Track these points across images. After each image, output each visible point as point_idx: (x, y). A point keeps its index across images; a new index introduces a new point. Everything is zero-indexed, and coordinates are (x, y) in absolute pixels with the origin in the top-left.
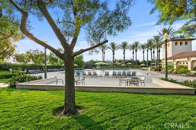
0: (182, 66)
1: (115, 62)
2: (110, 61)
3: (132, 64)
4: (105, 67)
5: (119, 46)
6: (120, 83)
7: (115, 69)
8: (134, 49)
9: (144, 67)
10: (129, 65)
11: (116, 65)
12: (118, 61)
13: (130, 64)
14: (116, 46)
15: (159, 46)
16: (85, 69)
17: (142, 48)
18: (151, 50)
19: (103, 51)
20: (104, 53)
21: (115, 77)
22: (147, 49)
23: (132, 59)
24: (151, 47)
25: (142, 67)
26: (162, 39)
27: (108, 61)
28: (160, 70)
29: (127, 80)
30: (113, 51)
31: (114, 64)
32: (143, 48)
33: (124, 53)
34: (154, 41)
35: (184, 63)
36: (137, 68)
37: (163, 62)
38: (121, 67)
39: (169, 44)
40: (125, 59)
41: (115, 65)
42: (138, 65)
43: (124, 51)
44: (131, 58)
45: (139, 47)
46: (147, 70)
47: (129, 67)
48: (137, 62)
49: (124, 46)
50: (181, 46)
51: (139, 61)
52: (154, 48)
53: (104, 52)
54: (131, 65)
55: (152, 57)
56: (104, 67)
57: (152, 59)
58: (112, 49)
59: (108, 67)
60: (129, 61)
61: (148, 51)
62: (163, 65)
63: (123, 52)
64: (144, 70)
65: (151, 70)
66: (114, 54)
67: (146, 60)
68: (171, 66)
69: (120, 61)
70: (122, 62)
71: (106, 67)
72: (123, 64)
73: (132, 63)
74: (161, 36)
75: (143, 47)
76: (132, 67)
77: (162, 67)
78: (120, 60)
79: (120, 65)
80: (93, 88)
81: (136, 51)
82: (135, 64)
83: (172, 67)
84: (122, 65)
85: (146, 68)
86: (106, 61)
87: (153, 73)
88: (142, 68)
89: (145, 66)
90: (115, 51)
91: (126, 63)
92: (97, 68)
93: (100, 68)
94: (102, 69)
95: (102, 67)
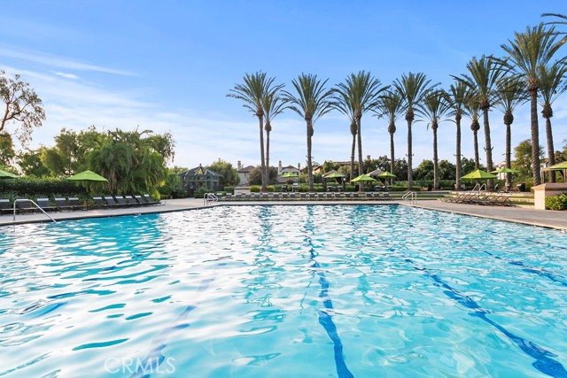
2: (290, 167)
4: (271, 190)
13: (384, 174)
19: (261, 118)
20: (269, 128)
27: (284, 168)
30: (309, 118)
32: (434, 109)
53: (268, 122)
56: (265, 190)
58: (302, 110)
59: (285, 190)
66: (310, 132)
71: (279, 190)
86: (276, 169)
90: (314, 117)
92: (236, 193)
93: (248, 193)
94: (257, 199)
95: (257, 191)
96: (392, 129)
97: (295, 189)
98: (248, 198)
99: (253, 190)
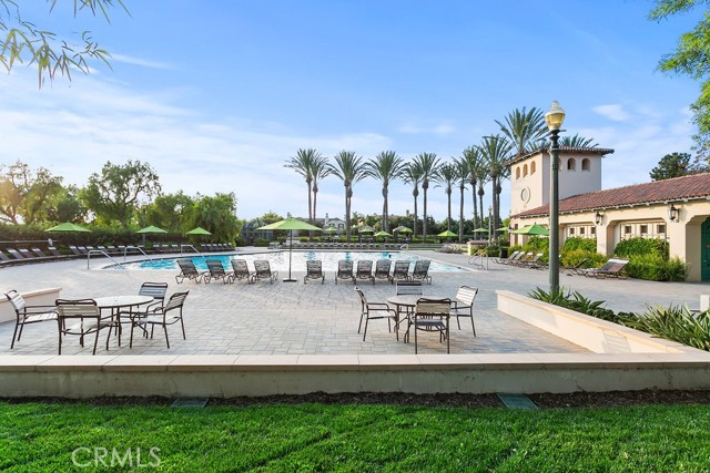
0: (578, 241)
1: (355, 222)
2: (337, 219)
3: (410, 230)
4: (317, 241)
5: (367, 167)
6: (364, 321)
7: (352, 248)
8: (417, 177)
9: (450, 242)
10: (402, 233)
11: (356, 232)
12: (363, 220)
13: (405, 230)
14: (359, 165)
15: (498, 173)
16: (241, 248)
17: (444, 177)
18: (474, 183)
19: (309, 181)
20: (316, 190)
21: (347, 284)
22: (461, 179)
23: (412, 212)
24: (473, 174)
25: (443, 240)
26: (510, 148)
27: (330, 220)
28: (505, 255)
29: (395, 307)
30: (347, 184)
31: (349, 228)
32: (449, 178)
33: (385, 192)
34: (485, 155)
35: (582, 231)
36: (429, 244)
37: (513, 226)
38: (375, 240)
39: (534, 162)
40: (389, 214)
41: (353, 234)
42: (428, 233)
43: (386, 185)
44: (408, 212)
45: (435, 172)
46: (460, 252)
47: (401, 242)
48: (428, 226)
49: (386, 166)
50: (571, 172)
51: (433, 222)
52: (482, 177)
53: (315, 185)
54: (407, 234)
55: (475, 207)
56: (312, 240)
57: (476, 213)
58: (343, 176)
59: (329, 241)
60: (400, 221)
61: (462, 188)
62: (513, 237)
63: (382, 187)
64: (450, 252)
65: (475, 252)
66: (349, 194)
67: (456, 217)
68: (541, 240)
69: (371, 221)
70: (377, 224)
71: (322, 241)
72: (379, 230)
73: (411, 227)
74: (508, 138)
75: (448, 173)
76: (410, 242)
77: (508, 244)
78: (370, 218)
79: (372, 233)
80: (192, 377)
81: (425, 186)
82: (420, 231)
83: (543, 243)
84: (376, 235)
85: (457, 245)
86: (323, 220)
87: (485, 266)
88: (446, 246)
89: (454, 240)
90: (353, 182)
91: (393, 226)
92: (288, 243)
93: (298, 242)
94: (306, 247)
95: (306, 241)
96: (416, 193)
97: (336, 241)
98: (299, 247)
99: (302, 241)
